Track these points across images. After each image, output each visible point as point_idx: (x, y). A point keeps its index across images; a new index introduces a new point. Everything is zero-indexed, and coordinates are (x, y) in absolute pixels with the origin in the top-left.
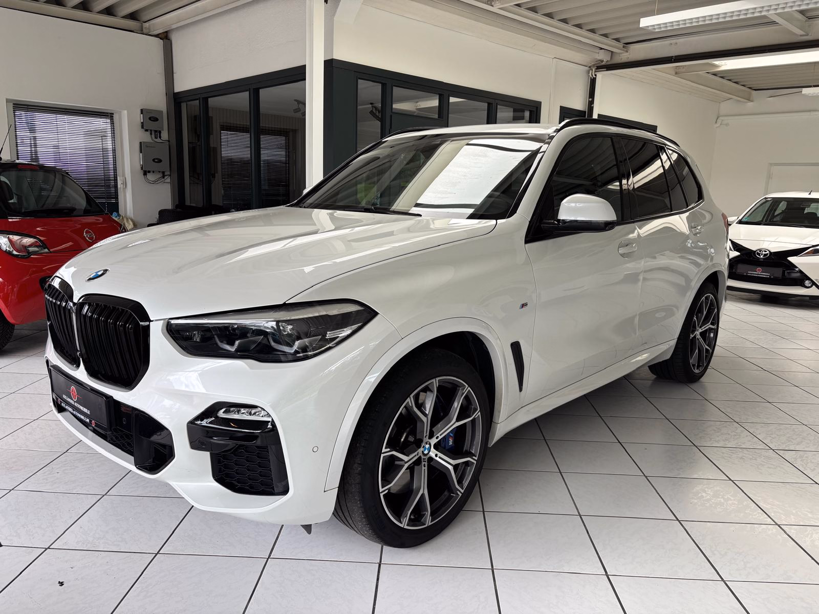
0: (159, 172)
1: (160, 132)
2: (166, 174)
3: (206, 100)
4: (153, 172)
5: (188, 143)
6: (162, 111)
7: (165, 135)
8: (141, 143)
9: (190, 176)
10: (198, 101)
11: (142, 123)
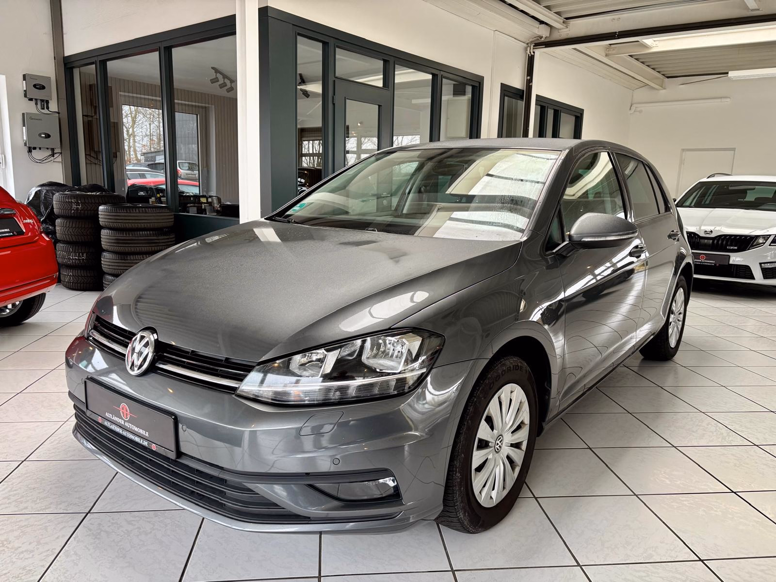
0: (48, 149)
1: (47, 102)
2: (55, 152)
3: (103, 64)
4: (40, 149)
5: (83, 115)
6: (50, 77)
7: (53, 106)
8: (23, 114)
9: (86, 154)
10: (94, 66)
11: (25, 91)
